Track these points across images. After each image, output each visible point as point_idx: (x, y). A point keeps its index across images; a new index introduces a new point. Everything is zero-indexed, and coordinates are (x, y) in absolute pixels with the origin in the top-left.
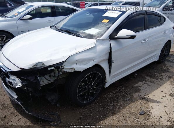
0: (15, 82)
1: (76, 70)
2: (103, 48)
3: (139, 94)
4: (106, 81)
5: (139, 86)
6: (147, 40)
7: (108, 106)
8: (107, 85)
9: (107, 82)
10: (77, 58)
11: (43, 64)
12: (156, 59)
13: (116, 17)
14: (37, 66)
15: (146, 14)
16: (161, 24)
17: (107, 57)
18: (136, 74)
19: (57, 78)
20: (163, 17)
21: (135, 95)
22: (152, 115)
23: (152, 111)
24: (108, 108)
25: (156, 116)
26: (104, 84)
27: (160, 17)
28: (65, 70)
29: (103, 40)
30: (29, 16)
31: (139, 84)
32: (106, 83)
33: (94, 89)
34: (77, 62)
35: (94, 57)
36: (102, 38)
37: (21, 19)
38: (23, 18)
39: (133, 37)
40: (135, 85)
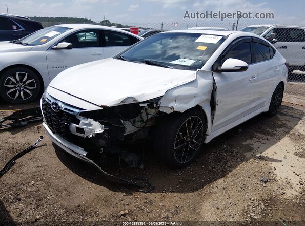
0: (91, 128)
1: (175, 110)
2: (204, 82)
3: (252, 153)
4: (206, 133)
5: (250, 144)
6: (256, 77)
7: (214, 168)
8: (208, 140)
9: (208, 135)
10: (176, 93)
11: (134, 99)
12: (266, 108)
13: (216, 43)
14: (125, 104)
15: (253, 42)
16: (271, 58)
17: (209, 97)
18: (240, 130)
19: (144, 124)
20: (272, 47)
21: (248, 154)
22: (278, 178)
23: (275, 172)
24: (215, 170)
25: (283, 178)
26: (204, 138)
27: (268, 47)
28: (161, 110)
29: (205, 72)
30: (66, 44)
31: (249, 142)
32: (207, 137)
33: (192, 143)
34: (176, 99)
35: (196, 94)
36: (203, 69)
37: (52, 49)
38: (55, 47)
39: (243, 69)
40: (244, 143)
